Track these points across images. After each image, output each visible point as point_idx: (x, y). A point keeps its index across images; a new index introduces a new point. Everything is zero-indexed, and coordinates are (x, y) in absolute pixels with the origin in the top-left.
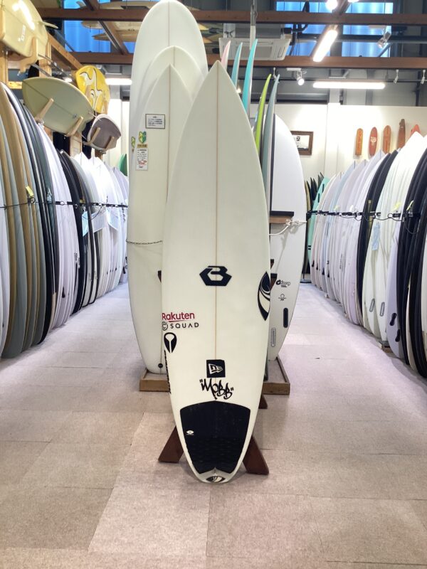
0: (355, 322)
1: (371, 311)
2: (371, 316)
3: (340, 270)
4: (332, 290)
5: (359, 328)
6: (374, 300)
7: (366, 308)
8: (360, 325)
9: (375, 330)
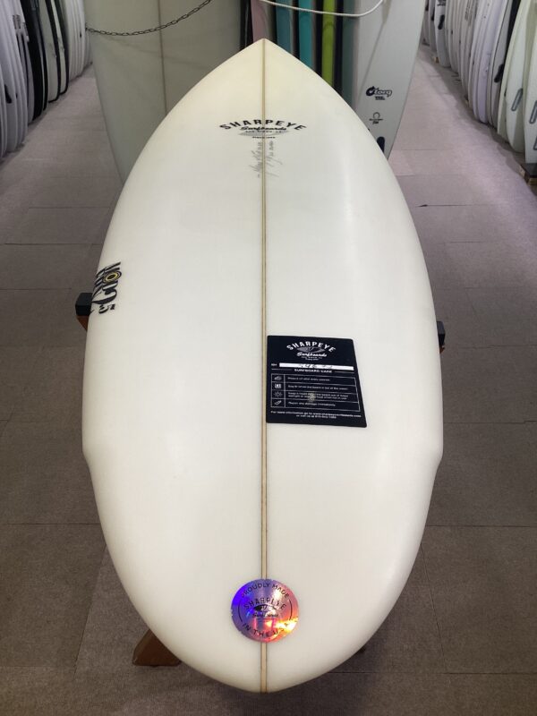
0: (483, 119)
1: (513, 110)
2: (512, 117)
3: (465, 23)
4: (446, 50)
5: (489, 129)
6: (521, 91)
7: (505, 104)
8: (490, 125)
9: (515, 141)
